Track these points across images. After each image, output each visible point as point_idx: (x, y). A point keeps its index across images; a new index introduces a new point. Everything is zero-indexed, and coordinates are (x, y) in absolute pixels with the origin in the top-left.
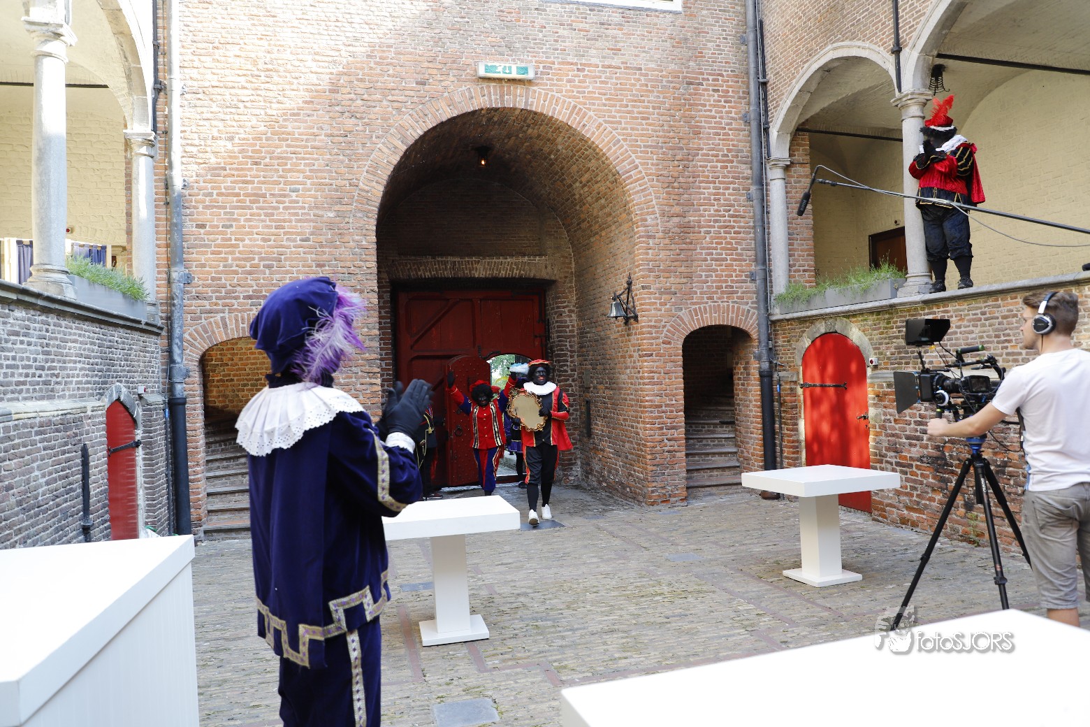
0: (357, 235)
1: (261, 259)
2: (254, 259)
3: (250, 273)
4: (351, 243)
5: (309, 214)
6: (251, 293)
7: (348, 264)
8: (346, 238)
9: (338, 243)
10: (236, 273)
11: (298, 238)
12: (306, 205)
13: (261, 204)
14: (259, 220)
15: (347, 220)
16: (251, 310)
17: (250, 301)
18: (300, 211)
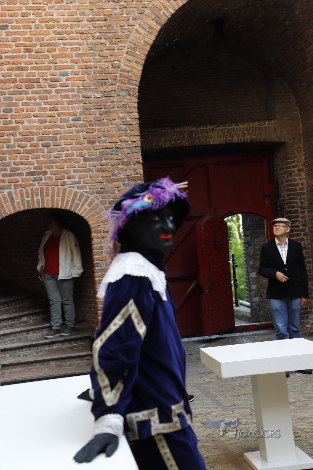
0: (121, 113)
1: (40, 139)
2: (33, 139)
3: (31, 152)
4: (117, 120)
5: (78, 96)
6: (33, 170)
7: (115, 139)
8: (112, 116)
9: (105, 121)
10: (18, 152)
11: (71, 118)
12: (75, 88)
13: (36, 89)
14: (34, 104)
15: (112, 99)
16: (34, 185)
17: (32, 177)
18: (70, 94)
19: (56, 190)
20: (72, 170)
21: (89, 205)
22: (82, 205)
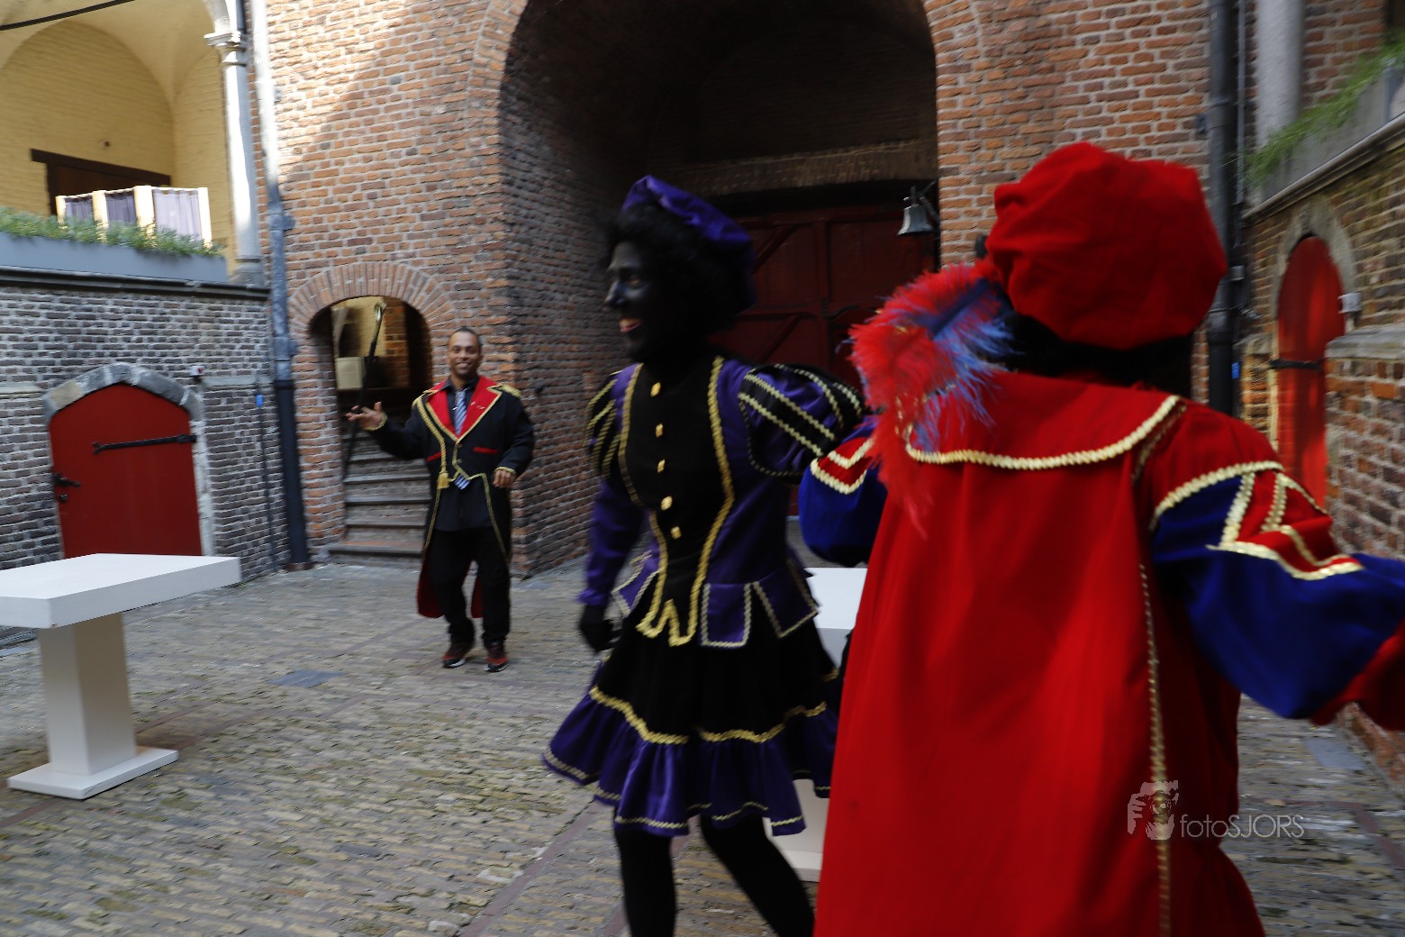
0: (475, 136)
1: (365, 188)
2: (354, 188)
3: (352, 208)
4: (468, 150)
5: (414, 114)
6: (355, 237)
7: (464, 182)
8: (461, 143)
9: (451, 151)
10: (337, 210)
11: (404, 150)
13: (359, 109)
14: (357, 132)
15: (460, 114)
16: (355, 260)
17: (354, 248)
18: (404, 111)
19: (384, 268)
20: (405, 234)
21: (429, 291)
22: (419, 291)
